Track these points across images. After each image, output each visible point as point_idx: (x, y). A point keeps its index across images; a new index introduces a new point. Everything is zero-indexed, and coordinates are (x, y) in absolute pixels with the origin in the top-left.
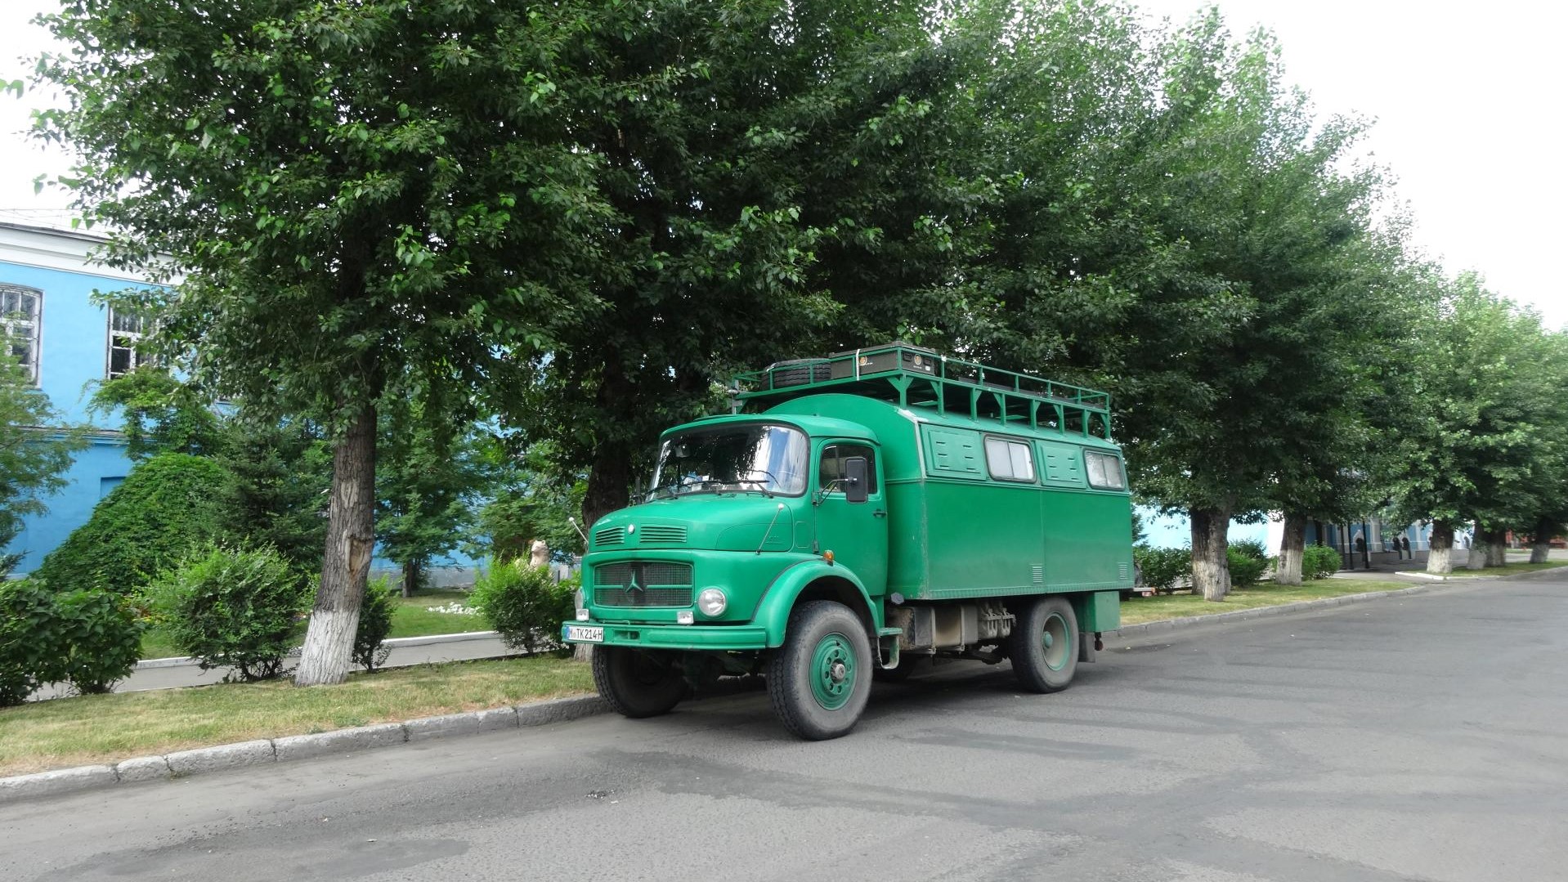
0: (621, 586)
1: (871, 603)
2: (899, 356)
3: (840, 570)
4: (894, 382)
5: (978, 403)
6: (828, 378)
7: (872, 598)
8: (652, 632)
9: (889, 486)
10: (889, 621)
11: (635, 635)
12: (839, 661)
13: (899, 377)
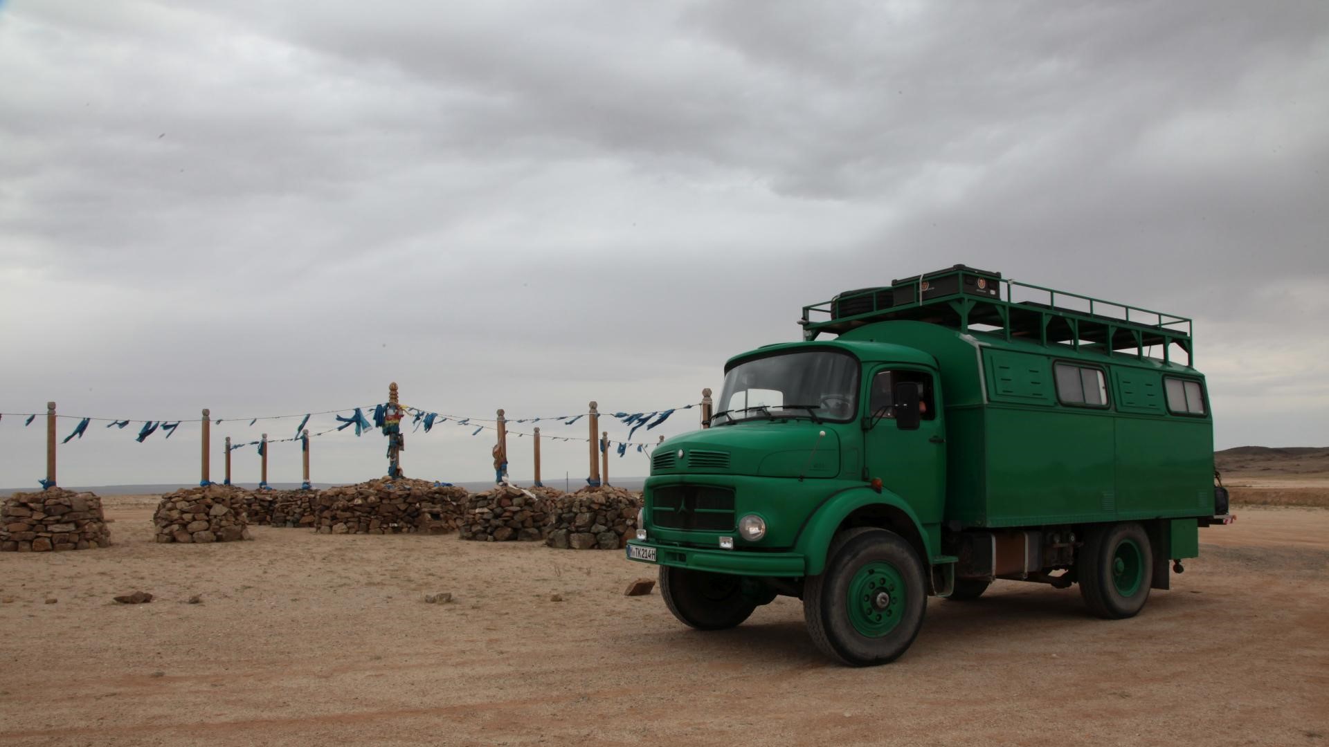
0: (672, 509)
1: (924, 533)
2: (961, 279)
3: (887, 497)
4: (957, 307)
5: (1047, 328)
6: (890, 305)
7: (925, 525)
8: (696, 556)
9: (948, 412)
10: (946, 549)
11: (682, 557)
12: (884, 590)
13: (960, 301)
